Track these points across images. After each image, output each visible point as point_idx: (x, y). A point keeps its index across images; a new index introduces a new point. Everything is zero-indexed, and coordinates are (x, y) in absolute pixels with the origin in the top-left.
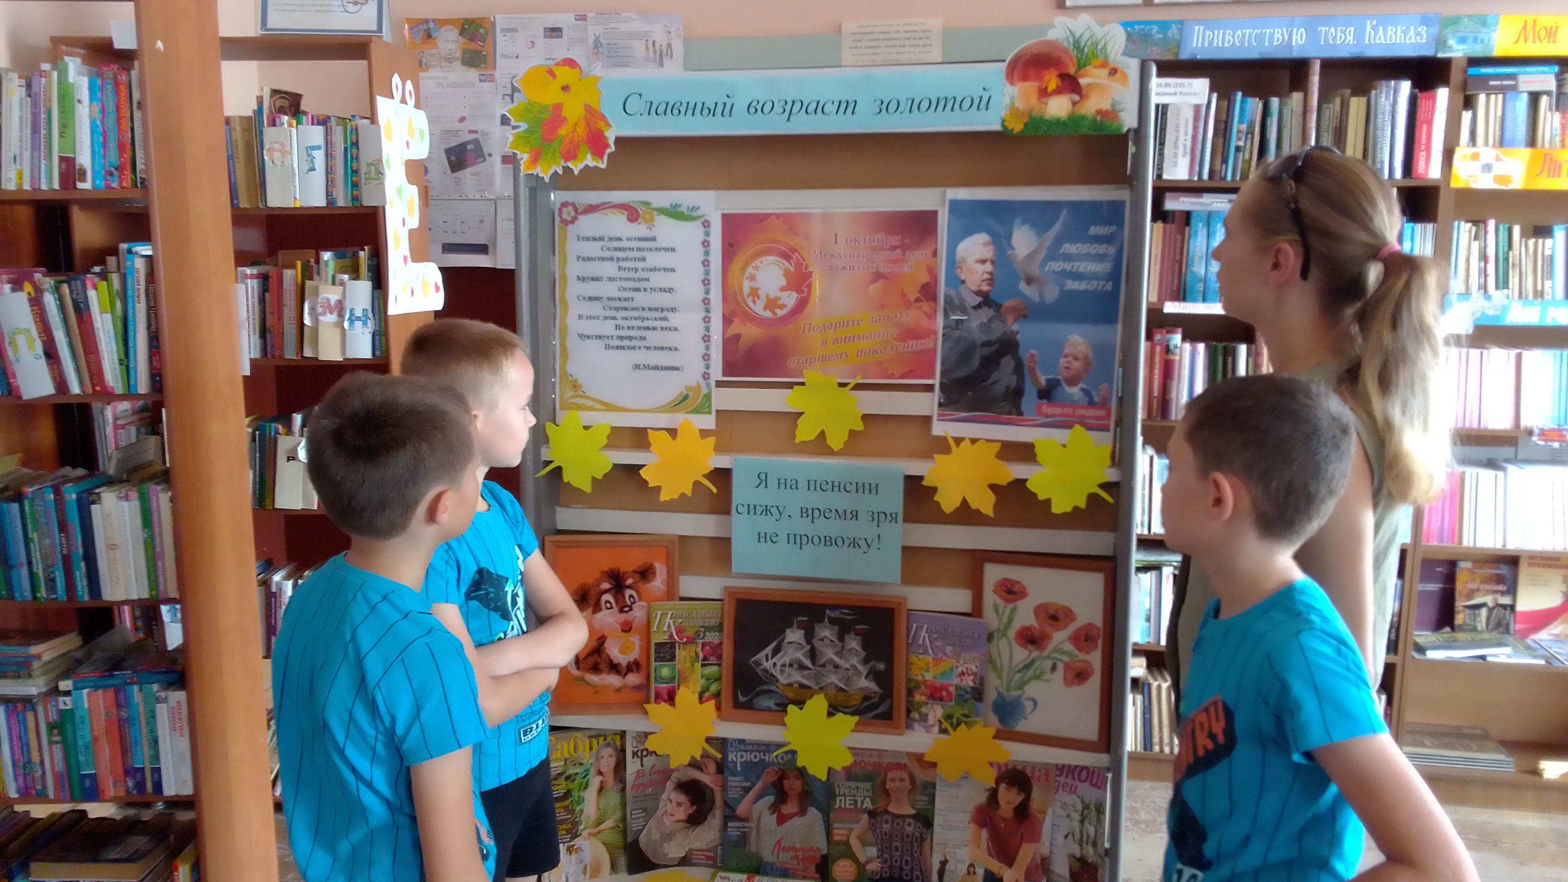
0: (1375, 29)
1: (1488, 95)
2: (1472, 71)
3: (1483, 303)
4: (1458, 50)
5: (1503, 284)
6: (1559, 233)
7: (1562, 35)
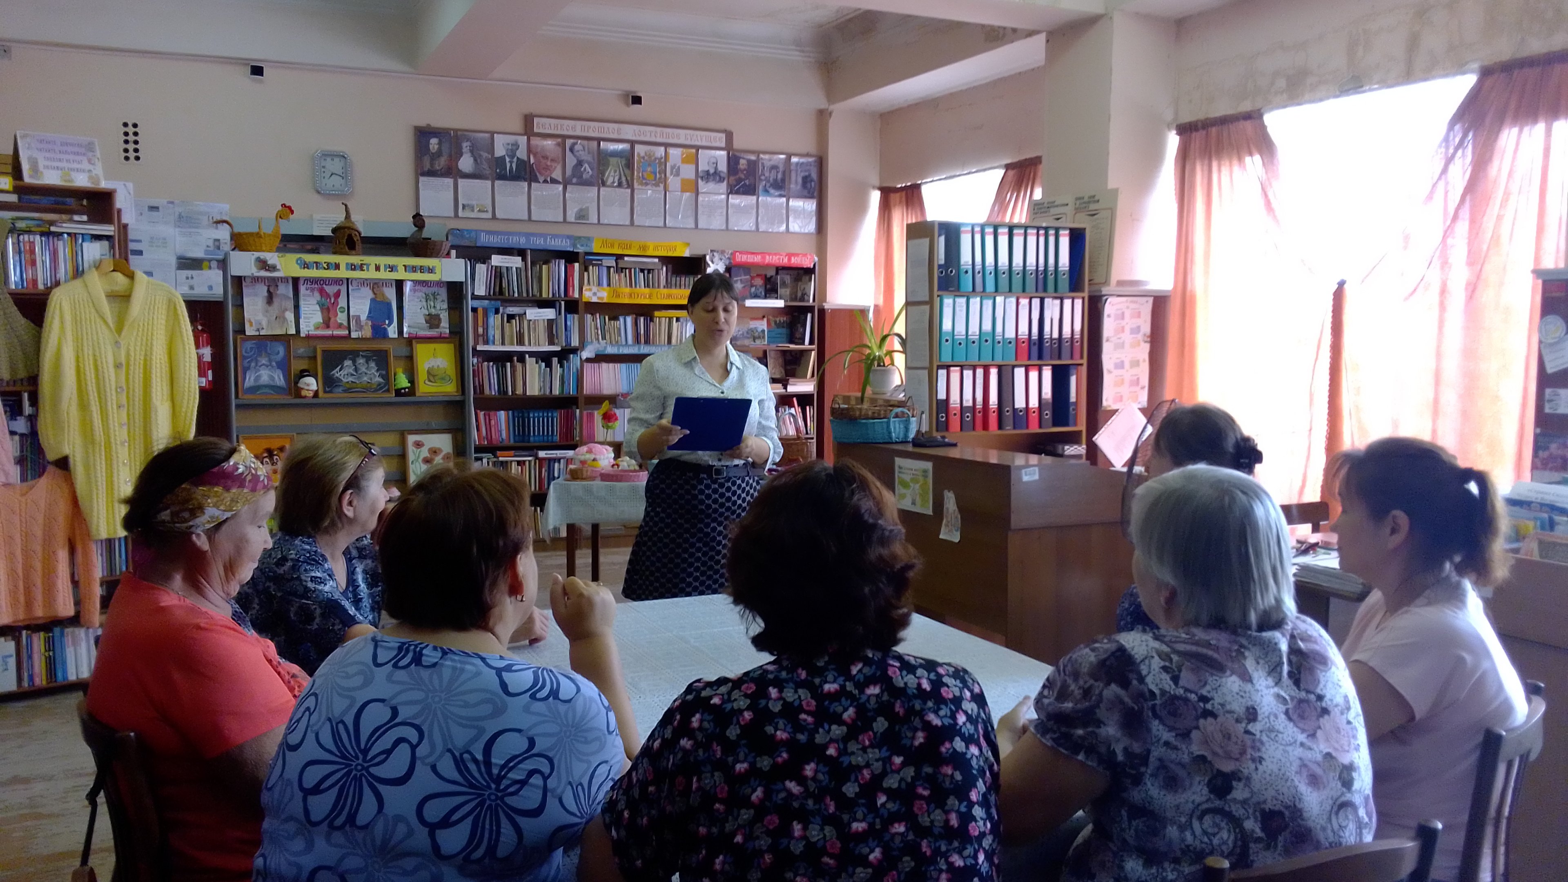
0: (551, 238)
1: (592, 267)
2: (586, 257)
3: (597, 345)
4: (580, 249)
5: (604, 338)
6: (621, 319)
7: (616, 246)
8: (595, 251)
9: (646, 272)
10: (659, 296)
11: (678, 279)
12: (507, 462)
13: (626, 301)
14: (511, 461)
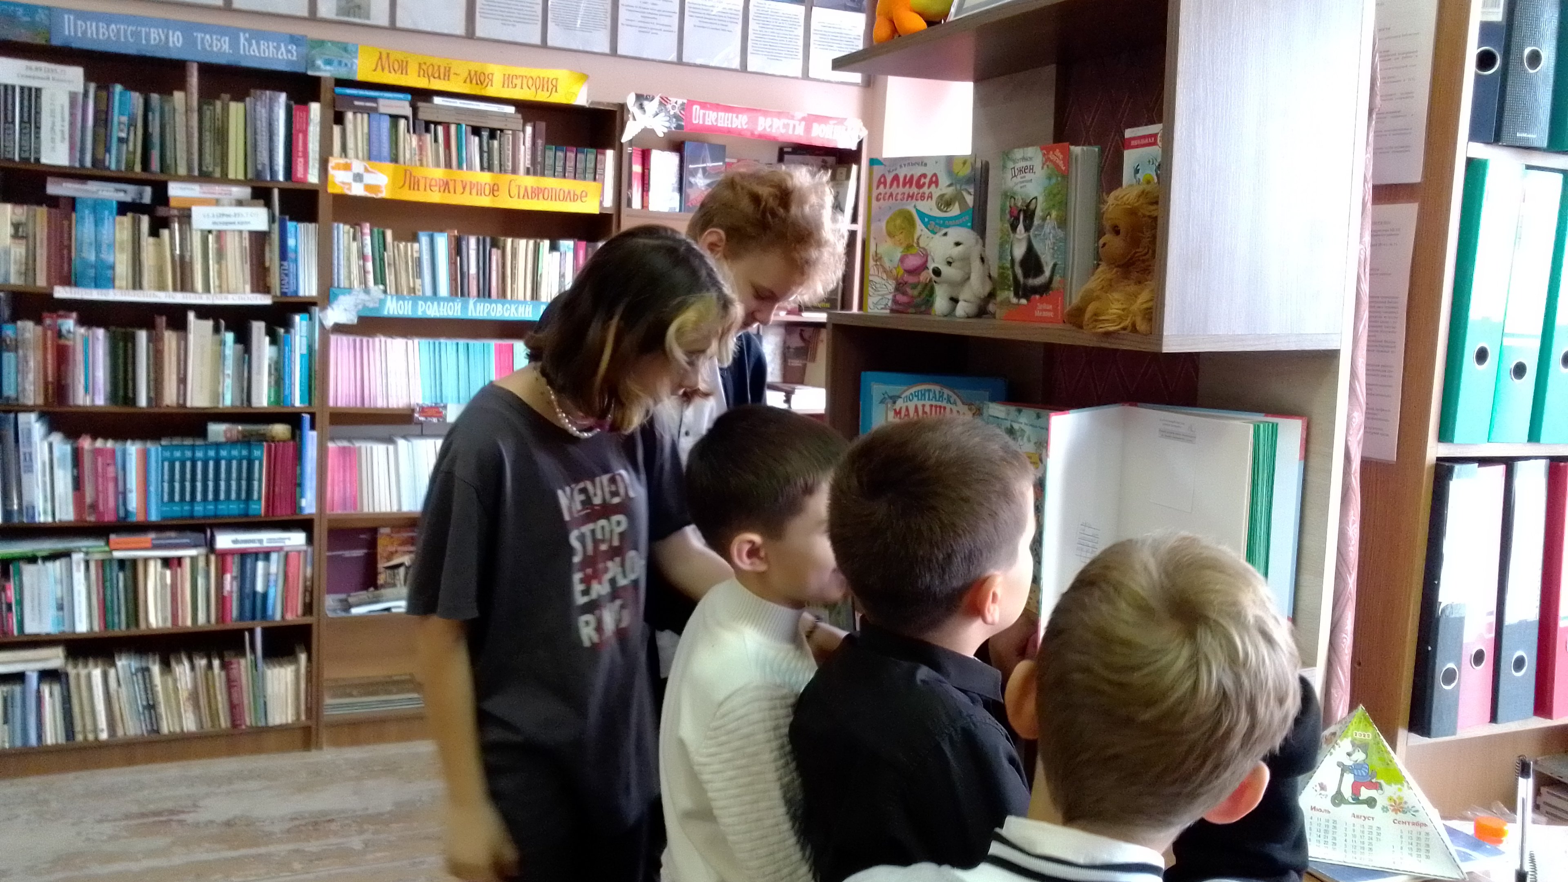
0: (249, 41)
1: (355, 113)
2: (339, 90)
3: (363, 296)
4: (325, 71)
5: (380, 279)
6: (424, 239)
7: (413, 68)
8: (360, 77)
9: (485, 134)
10: (514, 191)
11: (560, 154)
12: (134, 562)
13: (435, 197)
14: (146, 560)
